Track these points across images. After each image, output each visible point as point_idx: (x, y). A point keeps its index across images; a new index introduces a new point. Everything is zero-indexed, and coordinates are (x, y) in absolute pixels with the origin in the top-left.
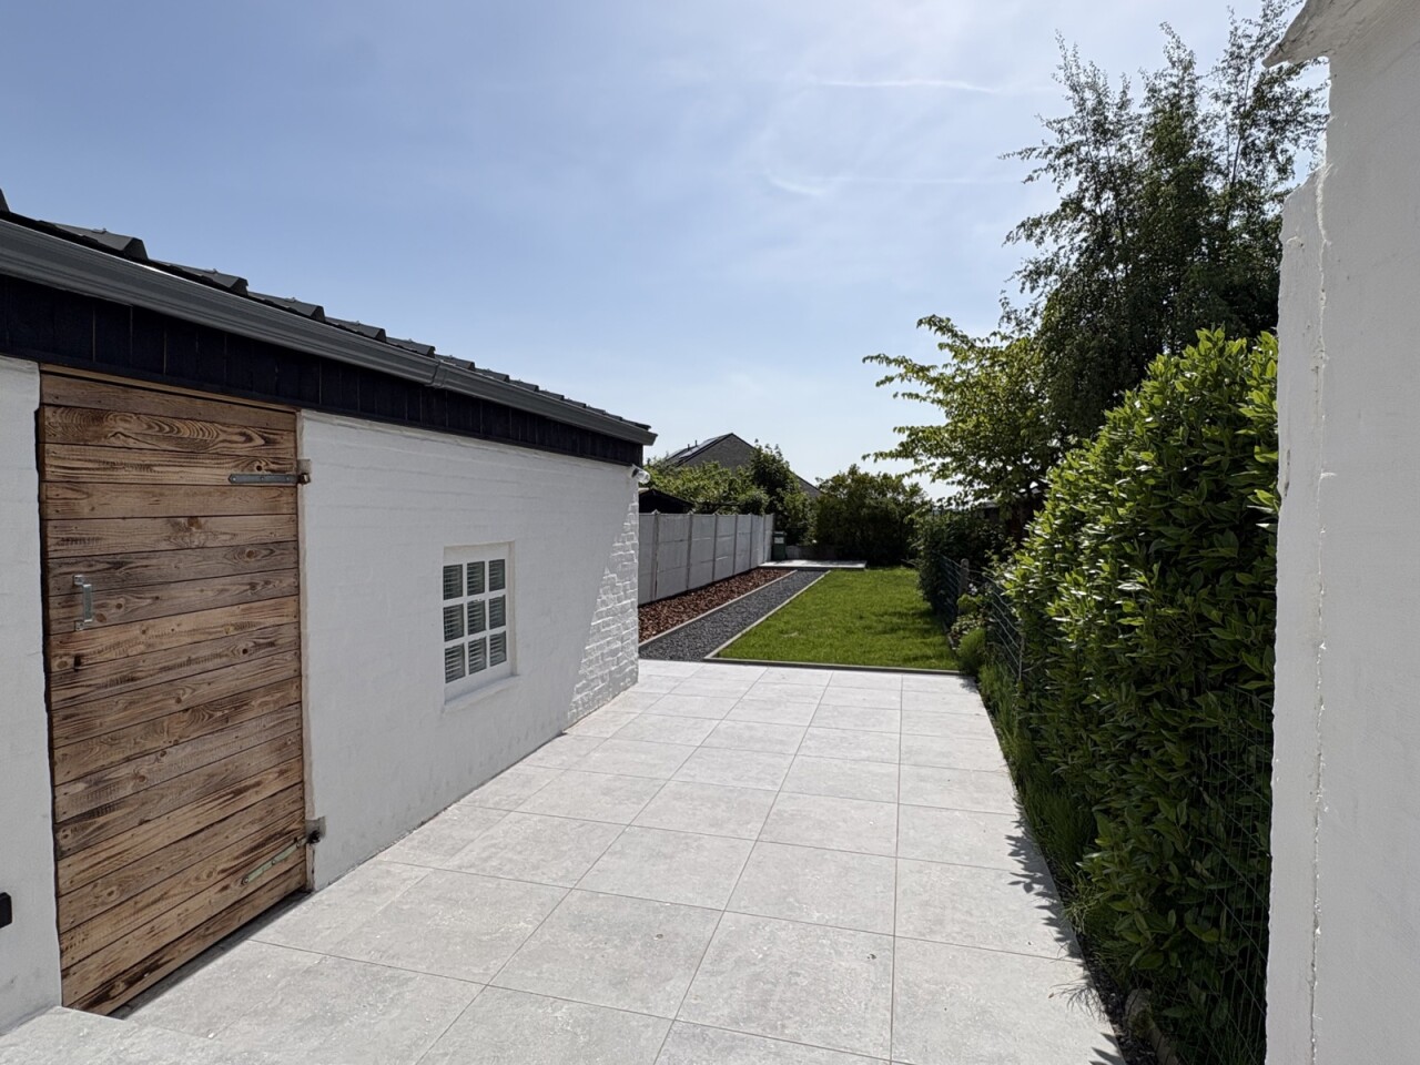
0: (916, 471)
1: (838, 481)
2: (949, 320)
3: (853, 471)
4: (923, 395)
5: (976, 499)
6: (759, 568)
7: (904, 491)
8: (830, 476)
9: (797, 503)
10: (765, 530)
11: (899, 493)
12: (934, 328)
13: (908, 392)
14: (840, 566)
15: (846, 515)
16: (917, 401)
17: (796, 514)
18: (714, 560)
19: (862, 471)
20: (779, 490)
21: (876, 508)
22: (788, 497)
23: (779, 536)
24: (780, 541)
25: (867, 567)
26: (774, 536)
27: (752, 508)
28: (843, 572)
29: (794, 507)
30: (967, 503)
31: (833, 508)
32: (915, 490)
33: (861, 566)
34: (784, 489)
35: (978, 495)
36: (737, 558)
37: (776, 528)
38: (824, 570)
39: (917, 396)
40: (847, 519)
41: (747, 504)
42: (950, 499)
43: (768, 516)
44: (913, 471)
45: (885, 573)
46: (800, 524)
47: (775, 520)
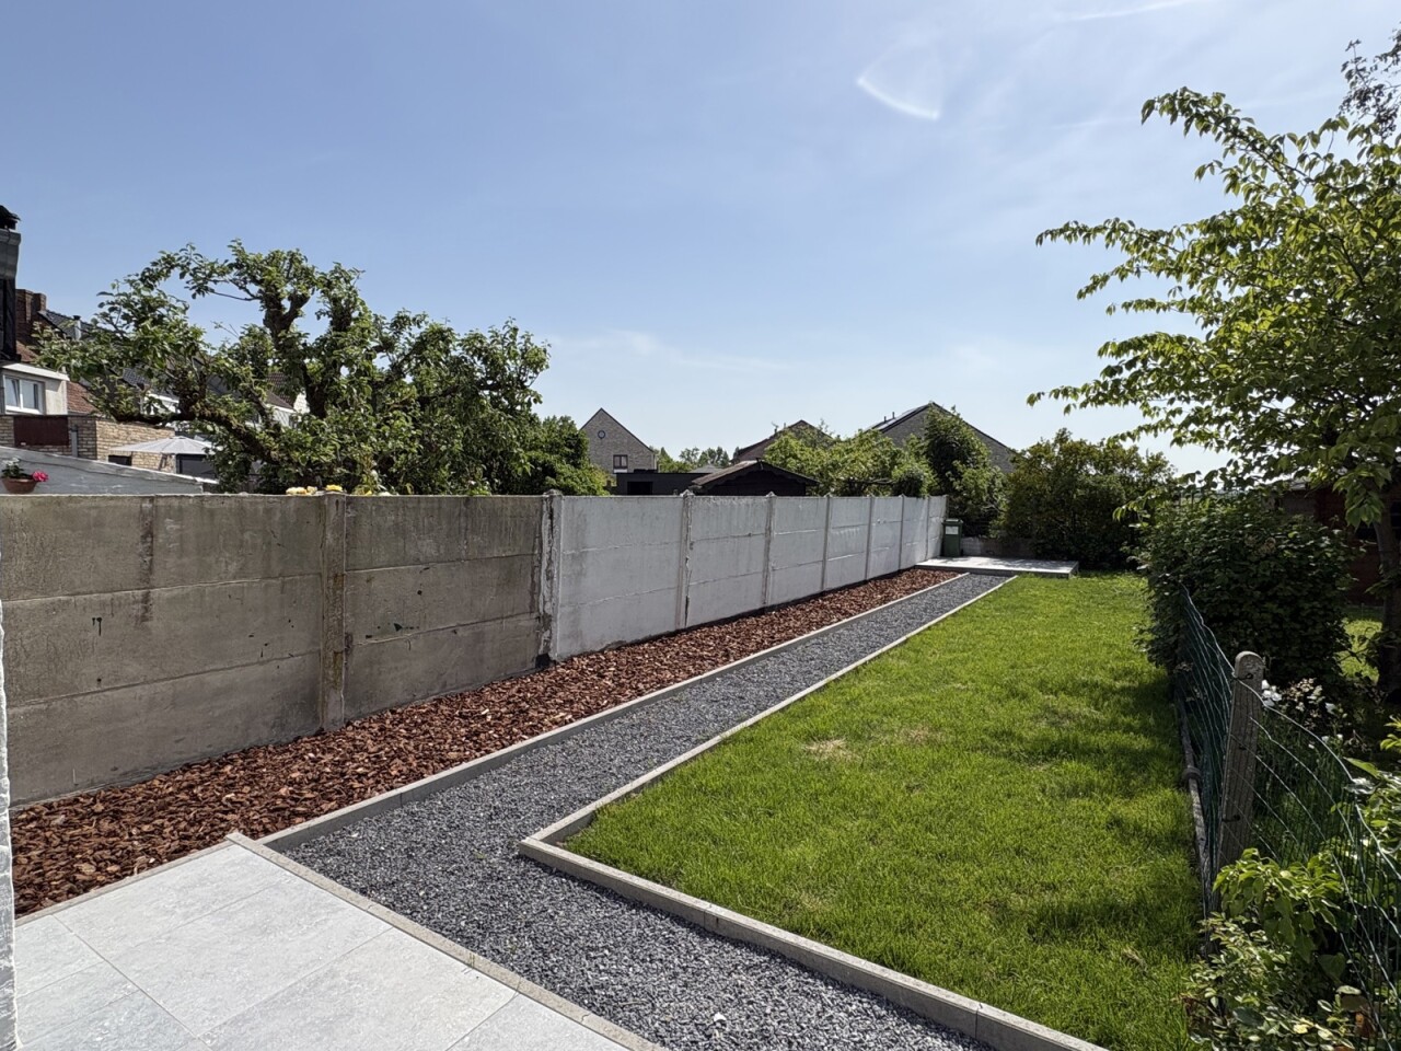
0: (1148, 428)
1: (1039, 451)
2: (1219, 97)
3: (1062, 438)
4: (1162, 299)
5: (1269, 476)
6: (916, 567)
7: (1141, 466)
8: (1027, 446)
9: (980, 482)
10: (929, 518)
11: (1132, 469)
12: (1181, 119)
13: (1134, 299)
14: (1034, 569)
15: (1048, 497)
16: (1153, 311)
17: (978, 495)
18: (824, 561)
19: (1075, 438)
20: (956, 463)
21: (1095, 488)
22: (968, 473)
23: (952, 524)
24: (953, 531)
25: (1074, 573)
26: (945, 525)
27: (910, 487)
28: (1036, 579)
29: (977, 487)
30: (1250, 481)
31: (1030, 488)
32: (1157, 464)
33: (1065, 570)
34: (964, 462)
35: (1274, 467)
36: (873, 556)
37: (951, 513)
38: (1008, 574)
39: (1151, 304)
40: (1049, 503)
41: (901, 482)
42: (1212, 474)
43: (935, 499)
44: (1140, 429)
45: (1102, 583)
46: (984, 508)
47: (950, 503)
